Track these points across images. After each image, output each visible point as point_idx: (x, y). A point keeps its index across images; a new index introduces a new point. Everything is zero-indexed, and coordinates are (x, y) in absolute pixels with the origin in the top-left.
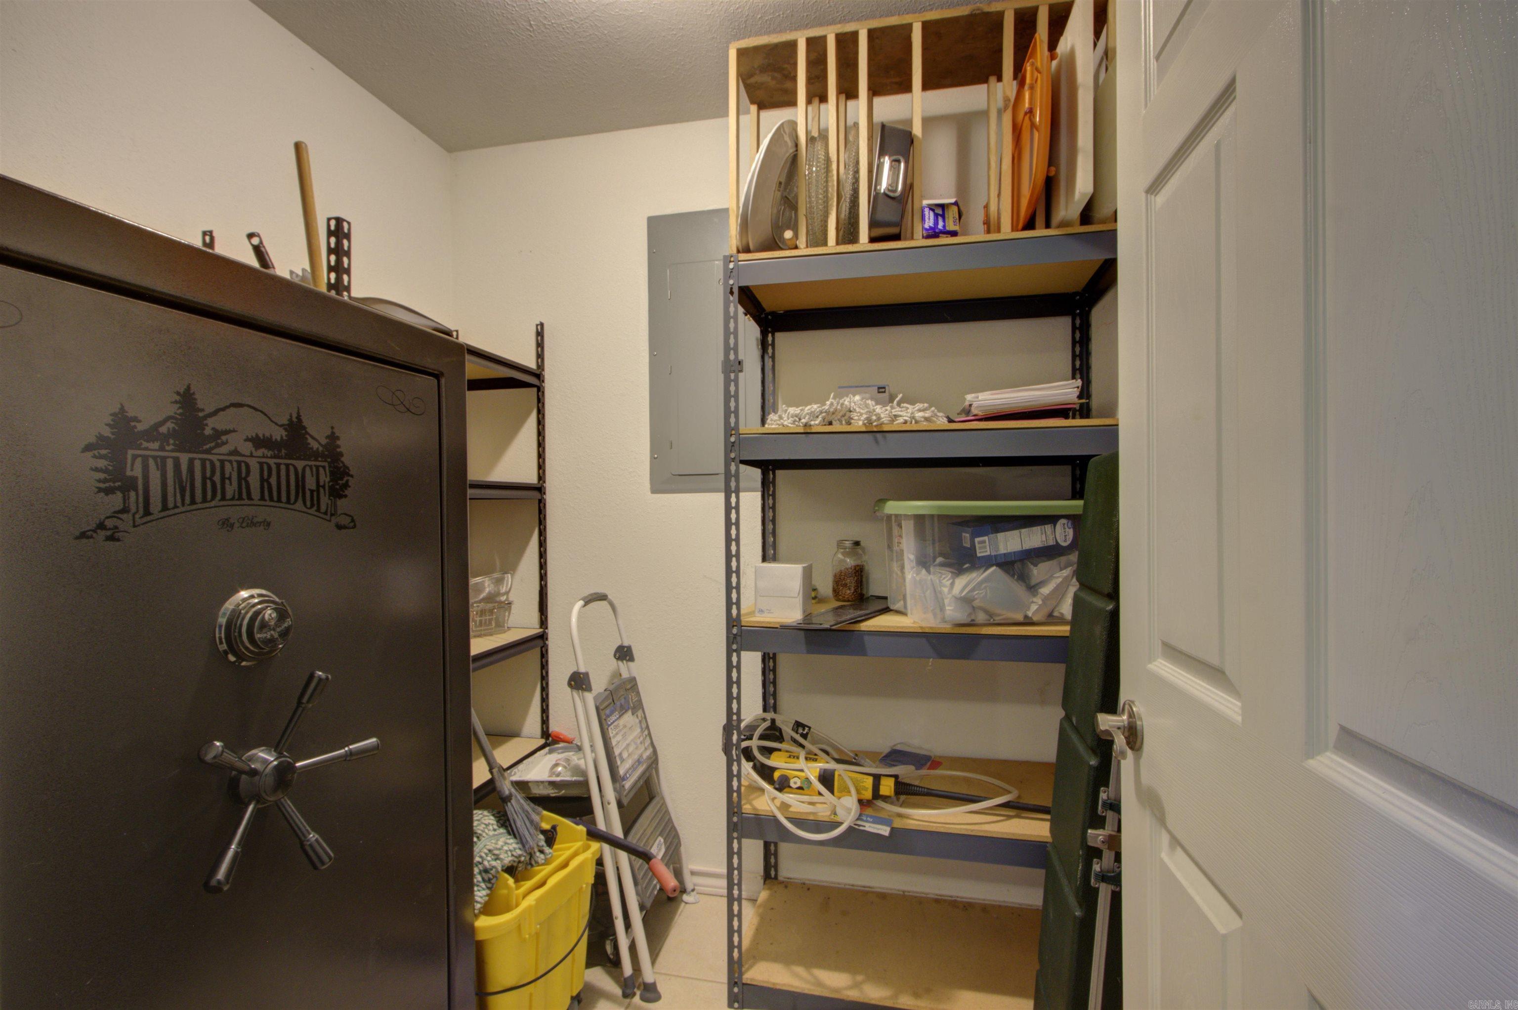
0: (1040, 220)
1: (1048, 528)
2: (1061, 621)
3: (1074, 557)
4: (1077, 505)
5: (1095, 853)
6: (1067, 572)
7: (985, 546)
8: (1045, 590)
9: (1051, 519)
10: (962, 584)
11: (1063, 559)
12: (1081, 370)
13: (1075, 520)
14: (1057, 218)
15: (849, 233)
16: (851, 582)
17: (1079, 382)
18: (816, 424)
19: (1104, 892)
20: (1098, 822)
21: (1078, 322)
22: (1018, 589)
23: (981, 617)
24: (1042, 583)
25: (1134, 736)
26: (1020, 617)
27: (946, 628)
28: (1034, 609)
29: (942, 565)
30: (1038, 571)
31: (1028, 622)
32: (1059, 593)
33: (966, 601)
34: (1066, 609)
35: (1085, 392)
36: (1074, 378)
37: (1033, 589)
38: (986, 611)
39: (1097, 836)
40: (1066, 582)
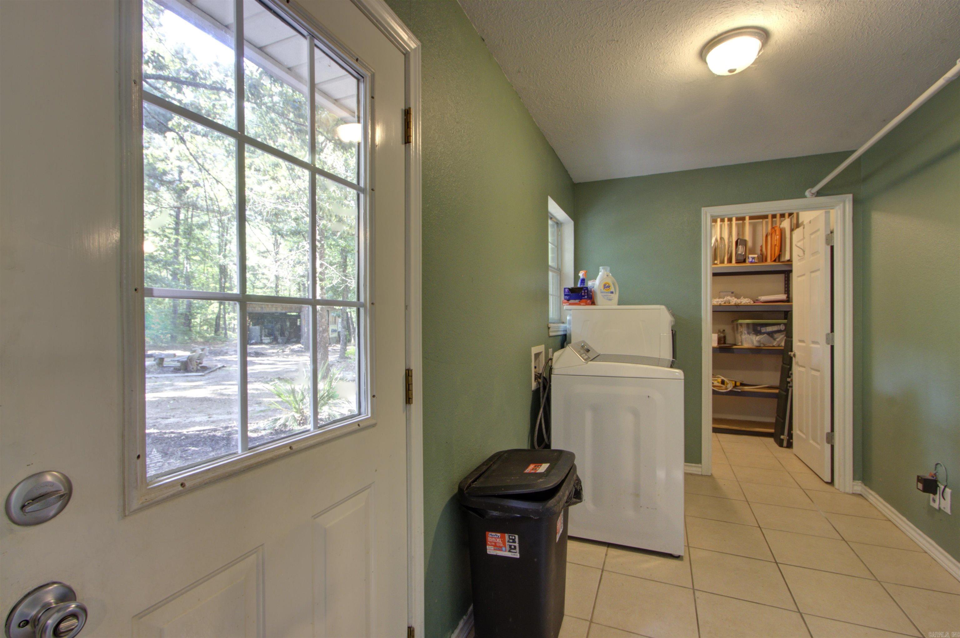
0: (777, 260)
1: (779, 326)
2: (781, 346)
3: (785, 333)
4: (786, 321)
5: (789, 382)
6: (783, 336)
7: (763, 330)
8: (778, 340)
9: (779, 324)
10: (758, 338)
11: (782, 333)
12: (787, 291)
13: (785, 324)
14: (782, 260)
15: (730, 261)
16: (722, 340)
17: (786, 295)
18: (722, 303)
19: (790, 389)
20: (789, 377)
21: (786, 275)
22: (771, 339)
23: (762, 345)
24: (777, 338)
25: (794, 355)
26: (771, 345)
27: (754, 347)
28: (775, 343)
29: (753, 334)
30: (776, 336)
31: (774, 346)
32: (781, 340)
33: (759, 341)
34: (783, 344)
35: (788, 297)
36: (785, 294)
37: (775, 339)
38: (763, 344)
39: (789, 380)
40: (783, 337)
